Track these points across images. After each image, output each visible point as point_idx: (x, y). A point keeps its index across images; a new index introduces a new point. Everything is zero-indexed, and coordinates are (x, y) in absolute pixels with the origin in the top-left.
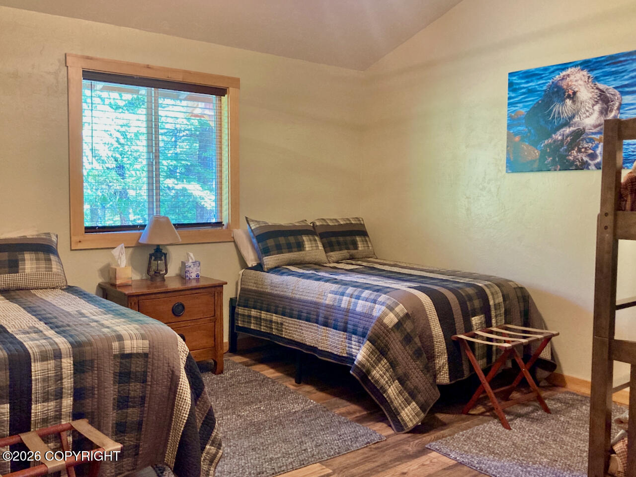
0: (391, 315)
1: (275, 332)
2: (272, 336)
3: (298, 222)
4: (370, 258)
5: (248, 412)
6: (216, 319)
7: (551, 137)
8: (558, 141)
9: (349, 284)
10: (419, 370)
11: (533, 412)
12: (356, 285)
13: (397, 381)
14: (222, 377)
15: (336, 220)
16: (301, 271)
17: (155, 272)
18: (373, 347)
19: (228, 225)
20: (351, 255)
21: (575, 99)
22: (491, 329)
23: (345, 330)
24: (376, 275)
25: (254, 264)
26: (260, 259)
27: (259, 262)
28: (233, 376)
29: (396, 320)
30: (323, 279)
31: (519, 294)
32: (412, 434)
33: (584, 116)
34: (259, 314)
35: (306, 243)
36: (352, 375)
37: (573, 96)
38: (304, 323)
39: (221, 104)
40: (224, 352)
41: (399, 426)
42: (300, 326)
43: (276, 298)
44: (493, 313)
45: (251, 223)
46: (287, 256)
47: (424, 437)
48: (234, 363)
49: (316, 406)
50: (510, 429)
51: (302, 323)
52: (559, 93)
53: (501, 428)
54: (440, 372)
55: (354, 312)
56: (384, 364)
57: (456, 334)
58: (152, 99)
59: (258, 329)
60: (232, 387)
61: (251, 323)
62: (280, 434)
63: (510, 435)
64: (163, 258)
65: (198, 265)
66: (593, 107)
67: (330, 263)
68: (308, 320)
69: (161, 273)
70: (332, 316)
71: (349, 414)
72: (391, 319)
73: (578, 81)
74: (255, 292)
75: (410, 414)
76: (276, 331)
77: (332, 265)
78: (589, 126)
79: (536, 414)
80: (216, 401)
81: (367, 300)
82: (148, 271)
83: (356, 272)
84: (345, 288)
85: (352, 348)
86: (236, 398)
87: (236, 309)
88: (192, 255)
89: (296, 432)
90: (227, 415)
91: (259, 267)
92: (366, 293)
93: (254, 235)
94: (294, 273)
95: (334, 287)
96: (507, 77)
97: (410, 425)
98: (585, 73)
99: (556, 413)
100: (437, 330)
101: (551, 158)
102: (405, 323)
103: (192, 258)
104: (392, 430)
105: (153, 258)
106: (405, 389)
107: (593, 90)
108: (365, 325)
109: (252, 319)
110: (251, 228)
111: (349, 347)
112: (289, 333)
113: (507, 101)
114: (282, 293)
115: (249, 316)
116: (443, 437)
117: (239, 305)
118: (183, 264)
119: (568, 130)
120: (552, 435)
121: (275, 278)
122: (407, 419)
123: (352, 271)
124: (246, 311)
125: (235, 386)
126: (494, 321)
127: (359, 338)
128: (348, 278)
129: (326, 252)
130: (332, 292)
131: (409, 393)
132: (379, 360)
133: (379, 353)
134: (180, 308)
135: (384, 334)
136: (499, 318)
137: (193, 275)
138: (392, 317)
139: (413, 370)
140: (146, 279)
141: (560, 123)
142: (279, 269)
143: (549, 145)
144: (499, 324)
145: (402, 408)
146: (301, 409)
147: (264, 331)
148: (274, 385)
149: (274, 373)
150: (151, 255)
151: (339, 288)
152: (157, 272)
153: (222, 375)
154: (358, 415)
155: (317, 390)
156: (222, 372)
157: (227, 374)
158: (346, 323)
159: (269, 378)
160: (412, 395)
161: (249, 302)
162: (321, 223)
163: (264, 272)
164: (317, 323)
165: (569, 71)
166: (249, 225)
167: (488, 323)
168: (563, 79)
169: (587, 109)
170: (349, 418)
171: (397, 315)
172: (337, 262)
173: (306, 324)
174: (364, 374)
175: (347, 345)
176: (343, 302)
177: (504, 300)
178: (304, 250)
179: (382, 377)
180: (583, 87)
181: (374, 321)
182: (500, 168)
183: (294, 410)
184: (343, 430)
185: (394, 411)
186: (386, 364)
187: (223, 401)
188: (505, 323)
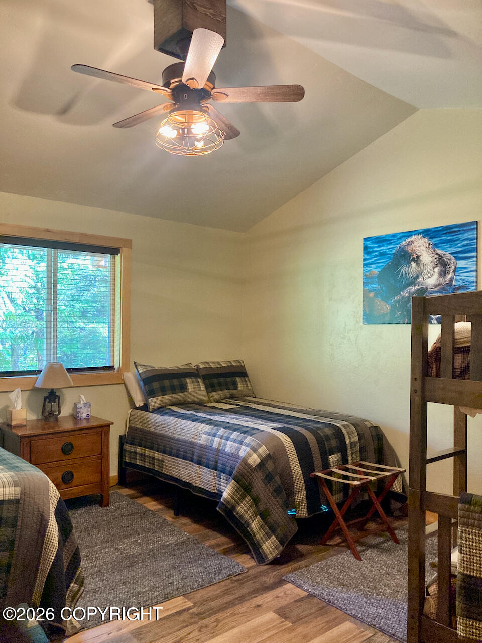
0: (255, 456)
1: (156, 468)
2: (154, 471)
3: (183, 366)
4: (248, 397)
5: (125, 545)
6: (103, 457)
7: (400, 294)
8: (406, 297)
9: (221, 425)
10: (279, 506)
11: (383, 542)
12: (227, 426)
13: (258, 516)
14: (108, 510)
15: (218, 362)
16: (182, 411)
17: (49, 414)
18: (238, 485)
19: (119, 368)
20: (231, 395)
21: (418, 262)
22: (347, 466)
23: (215, 468)
24: (249, 416)
25: (141, 404)
26: (146, 400)
27: (145, 403)
28: (118, 508)
29: (259, 461)
30: (199, 419)
31: (374, 433)
32: (272, 566)
33: (427, 276)
34: (143, 451)
35: (189, 385)
36: (218, 512)
37: (417, 260)
38: (181, 461)
39: (115, 261)
40: (110, 486)
41: (260, 558)
42: (178, 463)
43: (158, 437)
44: (349, 451)
45: (138, 367)
46: (169, 397)
47: (283, 568)
48: (121, 496)
49: (189, 538)
50: (361, 560)
51: (179, 461)
52: (407, 256)
53: (353, 559)
54: (299, 507)
55: (224, 453)
56: (248, 500)
57: (314, 471)
58: (51, 258)
59: (143, 465)
60: (116, 519)
61: (137, 459)
62: (151, 567)
63: (360, 566)
64: (57, 400)
65: (88, 406)
66: (433, 269)
67: (211, 402)
68: (185, 458)
69: (55, 414)
70: (205, 455)
71: (217, 546)
72: (254, 460)
73: (420, 246)
74: (141, 430)
75: (270, 546)
76: (158, 467)
77: (212, 405)
78: (431, 286)
79: (386, 544)
80: (98, 534)
81: (234, 441)
82: (43, 412)
83: (232, 412)
84: (217, 430)
85: (221, 485)
86: (117, 531)
87: (124, 446)
88: (83, 397)
89: (166, 565)
90: (105, 548)
91: (145, 408)
92: (235, 435)
93: (141, 378)
94: (175, 413)
95: (208, 428)
96: (362, 242)
97: (270, 557)
98: (426, 240)
99: (404, 543)
100: (296, 468)
101: (400, 313)
102: (267, 463)
103: (83, 400)
104: (254, 561)
105: (47, 400)
106: (266, 523)
107: (433, 255)
108: (233, 464)
109: (138, 455)
110: (138, 372)
111: (218, 484)
112: (168, 470)
113: (362, 262)
114: (163, 432)
115: (135, 453)
116: (299, 569)
117: (126, 442)
118: (75, 405)
119: (413, 289)
120: (398, 565)
121: (157, 418)
122: (267, 551)
123: (227, 411)
124: (132, 448)
125: (117, 519)
126: (350, 458)
127: (227, 476)
128: (223, 419)
129: (208, 392)
130: (206, 433)
131: (269, 528)
132: (244, 498)
133: (243, 491)
134: (70, 446)
135: (248, 474)
136: (355, 456)
137: (84, 416)
138: (255, 458)
139: (274, 506)
140: (41, 420)
141: (407, 282)
142: (162, 409)
143: (398, 301)
144: (355, 461)
145: (264, 541)
146: (174, 541)
147: (148, 467)
148: (154, 518)
149: (155, 506)
150: (45, 398)
151: (212, 429)
152: (51, 414)
153: (108, 508)
154: (226, 546)
155: (192, 522)
156: (108, 505)
157: (112, 507)
158: (217, 462)
159: (150, 511)
160: (272, 529)
161: (135, 440)
162: (204, 366)
163: (149, 412)
164: (192, 461)
165: (413, 238)
166: (137, 369)
167: (345, 460)
168: (408, 244)
169: (429, 270)
170: (217, 550)
171: (259, 456)
172: (218, 402)
173: (183, 462)
174: (230, 510)
175: (217, 482)
176: (215, 442)
177: (360, 438)
178: (187, 391)
179: (247, 512)
180: (425, 251)
181: (240, 461)
182: (358, 320)
183: (168, 543)
184: (209, 562)
185: (257, 544)
186: (249, 500)
187: (105, 534)
188: (360, 461)
